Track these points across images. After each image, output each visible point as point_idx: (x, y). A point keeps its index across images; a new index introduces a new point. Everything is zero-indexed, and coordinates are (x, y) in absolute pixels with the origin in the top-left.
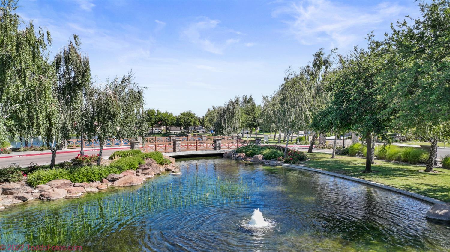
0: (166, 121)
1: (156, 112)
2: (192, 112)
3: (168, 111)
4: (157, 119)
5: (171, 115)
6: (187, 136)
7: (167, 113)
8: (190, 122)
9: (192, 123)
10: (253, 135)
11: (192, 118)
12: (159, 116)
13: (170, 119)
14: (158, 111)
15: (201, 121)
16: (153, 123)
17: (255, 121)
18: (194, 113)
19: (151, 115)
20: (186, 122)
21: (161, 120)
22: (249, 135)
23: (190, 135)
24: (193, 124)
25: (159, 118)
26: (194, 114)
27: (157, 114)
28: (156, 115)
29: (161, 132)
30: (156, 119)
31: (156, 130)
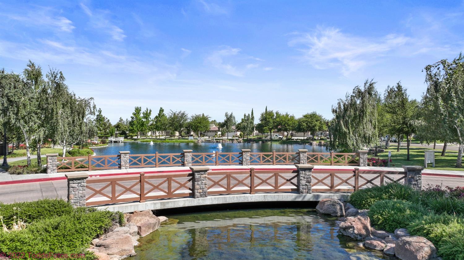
0: (286, 125)
1: (275, 115)
2: (318, 114)
3: (288, 114)
4: (276, 123)
5: (292, 117)
6: (311, 144)
7: (287, 115)
8: (314, 127)
9: (317, 128)
10: (404, 144)
11: (317, 121)
12: (278, 119)
13: (290, 123)
14: (277, 113)
15: (329, 124)
16: (271, 127)
17: (406, 124)
18: (320, 114)
19: (269, 118)
20: (309, 127)
21: (280, 124)
22: (396, 144)
23: (315, 143)
24: (319, 129)
25: (278, 122)
26: (320, 117)
27: (276, 117)
28: (275, 119)
29: (281, 138)
30: (274, 122)
31: (276, 136)
